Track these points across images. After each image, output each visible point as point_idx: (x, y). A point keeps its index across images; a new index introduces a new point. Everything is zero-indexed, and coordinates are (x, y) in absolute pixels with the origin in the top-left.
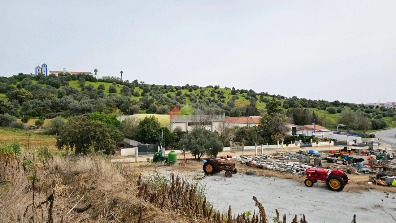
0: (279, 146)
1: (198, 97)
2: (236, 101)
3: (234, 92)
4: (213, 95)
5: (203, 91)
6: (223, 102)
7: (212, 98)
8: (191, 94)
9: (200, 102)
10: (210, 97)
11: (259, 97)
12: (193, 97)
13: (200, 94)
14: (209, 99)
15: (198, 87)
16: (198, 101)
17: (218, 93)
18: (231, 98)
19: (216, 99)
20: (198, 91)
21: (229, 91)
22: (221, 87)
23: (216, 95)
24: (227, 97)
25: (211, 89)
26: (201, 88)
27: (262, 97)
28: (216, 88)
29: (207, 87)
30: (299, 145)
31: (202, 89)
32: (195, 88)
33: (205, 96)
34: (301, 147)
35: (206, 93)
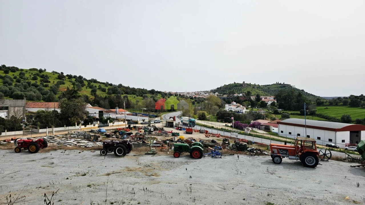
0: (77, 127)
1: (15, 80)
2: (61, 86)
3: (61, 76)
4: (35, 79)
5: (24, 74)
6: (46, 86)
7: (33, 82)
8: (5, 76)
9: (16, 85)
10: (30, 81)
11: (86, 83)
12: (8, 80)
13: (18, 77)
14: (29, 83)
15: (17, 69)
16: (14, 84)
17: (42, 77)
18: (55, 83)
19: (39, 83)
20: (17, 74)
21: (56, 76)
22: (47, 71)
23: (39, 78)
24: (52, 81)
25: (34, 72)
26: (22, 70)
27: (89, 84)
28: (41, 71)
29: (30, 70)
30: (97, 125)
31: (23, 72)
32: (14, 69)
33: (25, 79)
34: (99, 127)
35: (27, 75)
